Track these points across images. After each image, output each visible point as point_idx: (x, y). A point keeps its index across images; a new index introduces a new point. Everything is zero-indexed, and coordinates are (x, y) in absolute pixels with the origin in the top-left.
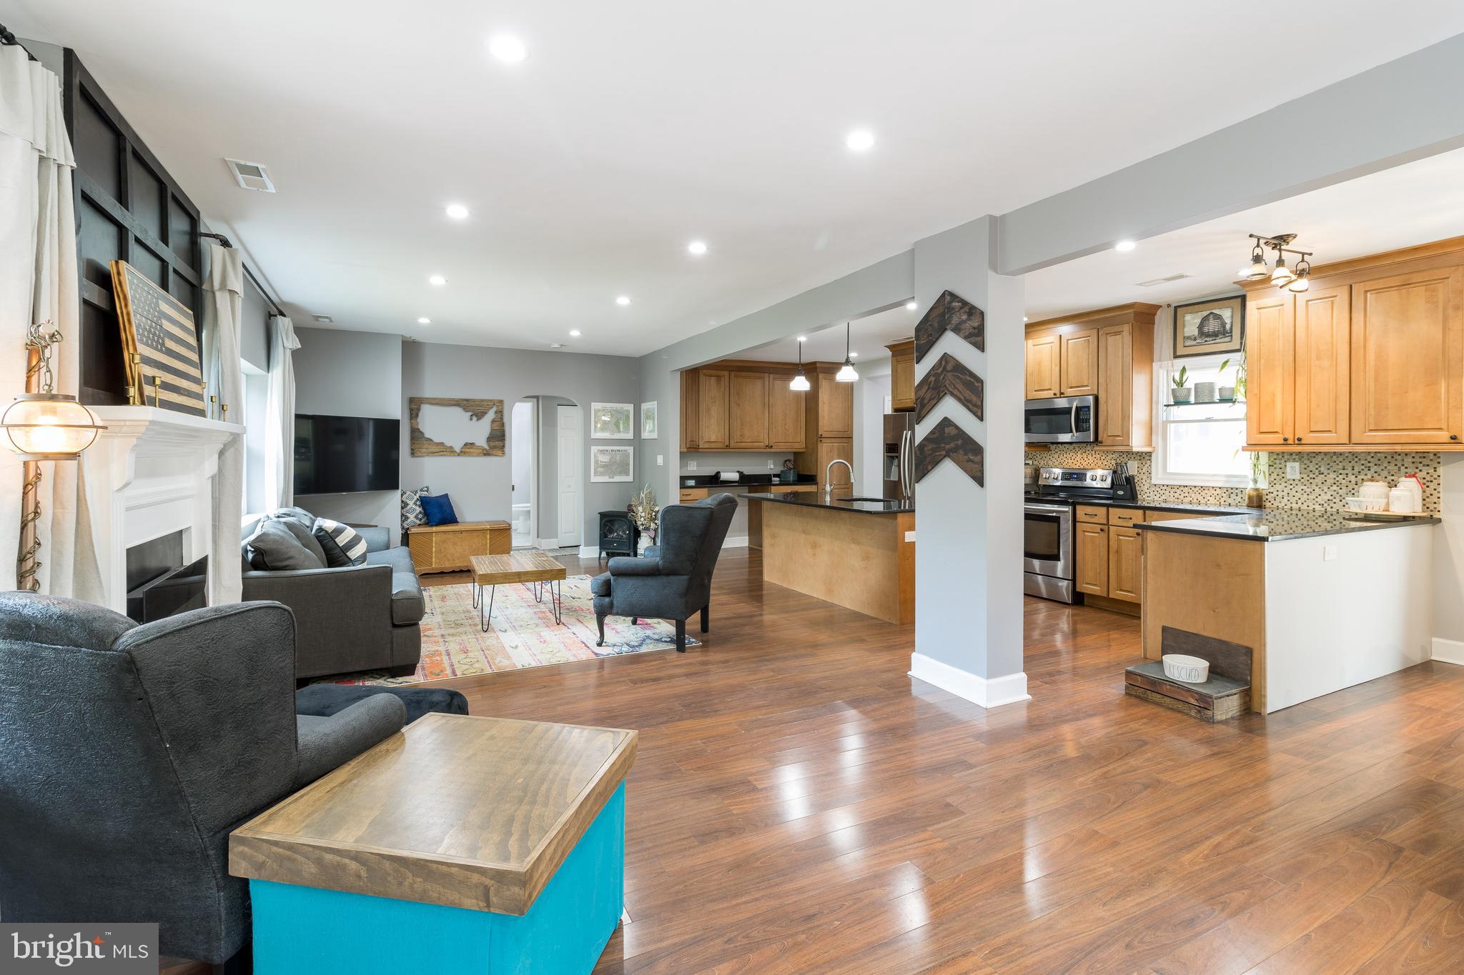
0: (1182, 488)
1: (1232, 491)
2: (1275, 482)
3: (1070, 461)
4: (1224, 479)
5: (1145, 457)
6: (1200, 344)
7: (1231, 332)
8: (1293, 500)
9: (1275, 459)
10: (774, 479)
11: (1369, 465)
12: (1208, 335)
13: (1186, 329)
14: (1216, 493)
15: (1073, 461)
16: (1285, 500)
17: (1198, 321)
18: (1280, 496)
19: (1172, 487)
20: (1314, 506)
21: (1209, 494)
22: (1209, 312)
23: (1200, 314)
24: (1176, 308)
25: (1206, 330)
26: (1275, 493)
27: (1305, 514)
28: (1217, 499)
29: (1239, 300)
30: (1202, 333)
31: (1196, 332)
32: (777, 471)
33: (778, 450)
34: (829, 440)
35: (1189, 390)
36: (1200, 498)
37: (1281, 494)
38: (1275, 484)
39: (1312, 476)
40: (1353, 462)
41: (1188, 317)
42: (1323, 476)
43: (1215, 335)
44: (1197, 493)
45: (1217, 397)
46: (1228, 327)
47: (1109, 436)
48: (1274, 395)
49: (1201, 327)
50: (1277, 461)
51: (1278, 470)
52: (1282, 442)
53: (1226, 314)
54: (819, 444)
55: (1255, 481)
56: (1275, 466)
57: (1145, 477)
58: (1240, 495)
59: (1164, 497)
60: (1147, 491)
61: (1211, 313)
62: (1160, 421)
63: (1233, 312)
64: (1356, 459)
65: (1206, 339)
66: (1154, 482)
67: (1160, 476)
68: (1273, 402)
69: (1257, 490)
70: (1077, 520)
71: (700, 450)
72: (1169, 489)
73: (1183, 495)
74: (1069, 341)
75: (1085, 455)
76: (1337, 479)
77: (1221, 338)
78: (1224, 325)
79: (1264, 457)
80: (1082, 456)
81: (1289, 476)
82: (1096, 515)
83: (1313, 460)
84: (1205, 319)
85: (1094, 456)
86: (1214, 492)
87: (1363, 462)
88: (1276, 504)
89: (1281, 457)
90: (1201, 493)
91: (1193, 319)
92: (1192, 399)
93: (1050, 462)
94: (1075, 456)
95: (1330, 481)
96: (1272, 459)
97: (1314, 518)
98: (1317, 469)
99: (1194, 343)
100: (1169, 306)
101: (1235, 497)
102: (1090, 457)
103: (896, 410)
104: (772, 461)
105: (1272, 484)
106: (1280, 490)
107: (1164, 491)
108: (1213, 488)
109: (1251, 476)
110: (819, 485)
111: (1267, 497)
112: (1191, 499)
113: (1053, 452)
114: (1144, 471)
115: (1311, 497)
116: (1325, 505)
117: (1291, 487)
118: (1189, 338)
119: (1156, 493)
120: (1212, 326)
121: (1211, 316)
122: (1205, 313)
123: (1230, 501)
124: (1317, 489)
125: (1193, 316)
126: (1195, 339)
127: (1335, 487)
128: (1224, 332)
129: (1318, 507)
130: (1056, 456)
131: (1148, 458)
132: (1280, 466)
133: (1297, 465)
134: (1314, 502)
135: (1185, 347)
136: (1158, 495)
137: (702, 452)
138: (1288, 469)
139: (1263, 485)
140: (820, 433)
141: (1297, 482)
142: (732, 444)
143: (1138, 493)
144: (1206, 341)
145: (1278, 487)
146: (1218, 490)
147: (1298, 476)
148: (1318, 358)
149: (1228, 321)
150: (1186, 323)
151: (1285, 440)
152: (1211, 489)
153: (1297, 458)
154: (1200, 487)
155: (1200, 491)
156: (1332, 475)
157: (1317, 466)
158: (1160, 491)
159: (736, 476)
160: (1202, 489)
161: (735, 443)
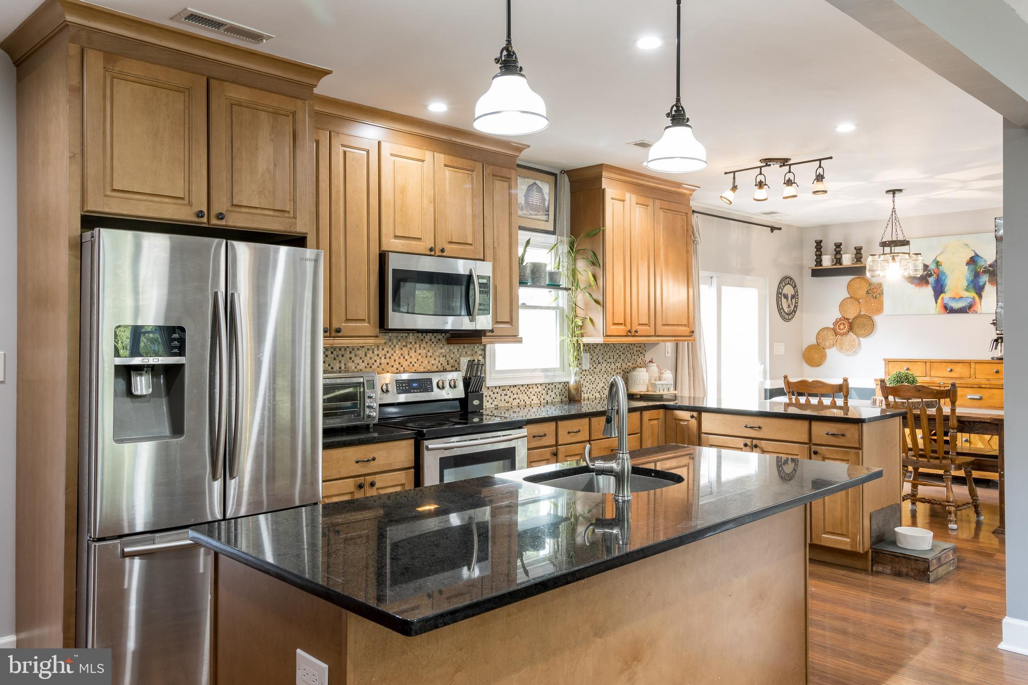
0: (512, 389)
1: (549, 387)
3: (383, 361)
4: (542, 374)
5: (477, 352)
6: (526, 216)
7: (548, 210)
8: (585, 390)
11: (620, 353)
12: (532, 208)
14: (538, 391)
15: (387, 360)
17: (525, 188)
20: (595, 395)
21: (533, 393)
22: (533, 181)
23: (526, 180)
25: (530, 201)
28: (539, 397)
29: (554, 178)
30: (527, 203)
31: (523, 201)
36: (526, 399)
39: (595, 366)
40: (613, 352)
42: (600, 365)
43: (536, 209)
44: (524, 393)
45: (547, 281)
46: (546, 204)
49: (527, 196)
53: (545, 189)
58: (554, 391)
59: (495, 403)
61: (535, 183)
63: (549, 189)
64: (615, 350)
65: (531, 212)
66: (488, 383)
67: (492, 376)
72: (500, 391)
74: (447, 168)
75: (405, 350)
76: (607, 367)
77: (541, 215)
78: (543, 200)
80: (401, 352)
81: (584, 367)
82: (545, 435)
83: (595, 350)
84: (530, 188)
85: (419, 351)
86: (536, 390)
87: (617, 352)
90: (527, 393)
94: (391, 352)
95: (604, 369)
99: (521, 213)
101: (551, 393)
102: (412, 353)
108: (536, 385)
115: (594, 386)
116: (601, 392)
117: (585, 377)
119: (488, 398)
120: (535, 198)
121: (535, 187)
122: (530, 181)
123: (548, 398)
124: (597, 378)
125: (521, 180)
126: (523, 209)
128: (544, 209)
129: (597, 395)
131: (480, 352)
132: (579, 357)
133: (588, 355)
134: (596, 390)
138: (583, 360)
141: (587, 373)
146: (540, 387)
147: (588, 367)
149: (547, 197)
152: (534, 387)
153: (587, 350)
154: (526, 386)
155: (526, 390)
156: (604, 365)
157: (597, 357)
158: (492, 396)
160: (528, 388)
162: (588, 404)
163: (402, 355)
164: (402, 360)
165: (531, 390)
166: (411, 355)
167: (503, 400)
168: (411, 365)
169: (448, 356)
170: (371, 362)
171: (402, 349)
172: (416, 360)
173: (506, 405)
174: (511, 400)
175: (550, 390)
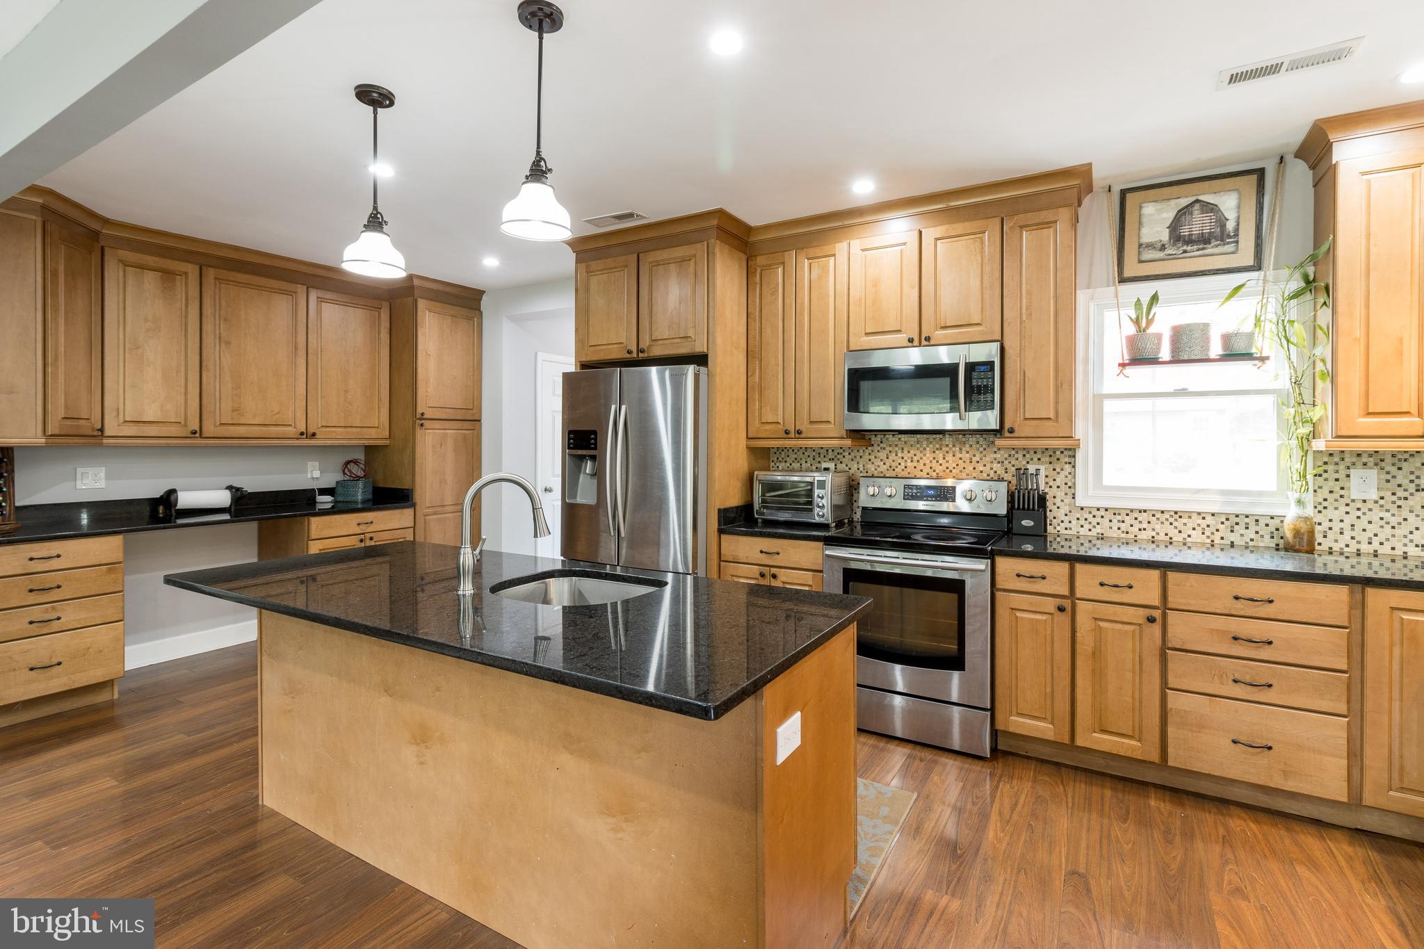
0: (1136, 514)
1: (1237, 520)
2: (1325, 504)
3: (909, 464)
5: (1056, 457)
6: (1172, 257)
7: (1236, 235)
8: (1364, 536)
9: (1326, 463)
10: (320, 498)
12: (1189, 241)
13: (1144, 231)
14: (1204, 523)
15: (915, 464)
16: (1346, 536)
17: (1169, 215)
18: (1336, 529)
19: (1115, 511)
20: (1405, 549)
21: (1190, 525)
22: (1192, 199)
23: (1173, 202)
24: (1124, 193)
25: (1185, 231)
26: (1326, 525)
29: (1254, 177)
30: (1176, 236)
31: (1165, 236)
32: (329, 480)
33: (329, 442)
34: (437, 424)
35: (1159, 337)
36: (1173, 532)
37: (1337, 526)
38: (1325, 508)
39: (1402, 494)
41: (1149, 209)
43: (1204, 240)
45: (1216, 349)
46: (1230, 226)
47: (1026, 419)
48: (1400, 341)
49: (1174, 227)
50: (1331, 467)
51: (1331, 483)
52: (1416, 432)
53: (1228, 203)
54: (419, 432)
55: (1301, 504)
56: (1325, 475)
57: (1060, 494)
58: (1253, 528)
59: (1098, 529)
60: (1063, 518)
61: (1198, 201)
63: (1240, 199)
65: (1185, 248)
66: (1080, 502)
67: (1091, 492)
69: (1307, 520)
70: (997, 586)
71: (105, 441)
72: (1109, 515)
73: (1137, 526)
74: (939, 241)
75: (939, 455)
77: (1217, 246)
78: (1222, 222)
80: (934, 455)
81: (1354, 494)
82: (1044, 578)
83: (1404, 465)
84: (1183, 212)
85: (959, 455)
86: (1200, 521)
88: (1327, 543)
89: (1336, 459)
90: (1175, 524)
91: (1159, 211)
92: (1165, 354)
93: (869, 466)
94: (919, 455)
96: (1321, 463)
98: (1412, 481)
99: (1161, 255)
100: (1111, 184)
101: (1243, 531)
102: (949, 457)
103: (584, 366)
104: (317, 464)
105: (1320, 509)
106: (1336, 520)
107: (1099, 520)
108: (1199, 514)
110: (418, 507)
112: (1154, 534)
113: (876, 448)
114: (1058, 482)
115: (1399, 532)
117: (1359, 513)
118: (1150, 246)
119: (1082, 522)
120: (1198, 224)
121: (1197, 206)
122: (1184, 202)
123: (1233, 537)
124: (1411, 518)
125: (1159, 206)
126: (1163, 248)
128: (1221, 235)
130: (882, 455)
131: (1067, 460)
132: (1337, 476)
133: (1371, 473)
134: (1406, 541)
135: (1140, 262)
136: (1087, 526)
137: (109, 446)
138: (1353, 482)
139: (1309, 511)
140: (420, 410)
141: (1370, 505)
142: (209, 429)
143: (1051, 526)
144: (1185, 252)
145: (1330, 513)
146: (1209, 518)
147: (1371, 495)
149: (1231, 215)
150: (1144, 220)
152: (1194, 516)
153: (1371, 464)
154: (1173, 513)
155: (1171, 520)
157: (1412, 477)
158: (1091, 519)
159: (222, 498)
160: (1176, 517)
161: (215, 426)
163: (934, 458)
164: (934, 464)
165: (1184, 520)
166: (947, 459)
167: (1115, 528)
168: (948, 471)
169: (1006, 462)
170: (894, 465)
171: (934, 452)
172: (954, 465)
173: (1124, 535)
174: (1135, 530)
175: (1242, 525)
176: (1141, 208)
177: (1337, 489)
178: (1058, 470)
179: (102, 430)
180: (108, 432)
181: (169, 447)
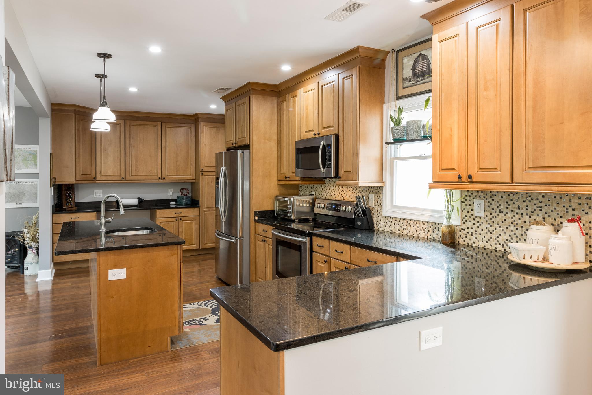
0: (402, 221)
1: (435, 226)
2: (466, 218)
4: (429, 213)
5: (378, 190)
6: (413, 85)
8: (480, 238)
9: (466, 196)
10: (172, 203)
11: (540, 205)
12: (418, 76)
13: (404, 72)
16: (474, 237)
17: (412, 63)
18: (470, 233)
19: (395, 219)
20: (496, 246)
21: (420, 228)
22: (419, 53)
23: (413, 55)
24: (398, 52)
25: (417, 71)
26: (466, 230)
27: (489, 253)
28: (426, 233)
30: (414, 74)
31: (410, 74)
33: (170, 181)
35: (404, 129)
37: (470, 231)
38: (466, 221)
39: (494, 214)
40: (527, 201)
41: (405, 60)
42: (502, 214)
43: (423, 75)
44: (412, 226)
45: (421, 135)
47: (344, 172)
48: (451, 130)
49: (413, 69)
50: (468, 198)
51: (468, 207)
52: (457, 180)
53: (430, 54)
55: (449, 218)
56: (466, 202)
57: (379, 210)
59: (390, 229)
60: (380, 222)
61: (421, 54)
62: (388, 159)
64: (530, 199)
65: (417, 80)
66: (384, 214)
67: (388, 208)
68: (451, 136)
69: (450, 226)
70: (313, 250)
71: (97, 182)
72: (393, 220)
73: (403, 227)
74: (323, 87)
76: (514, 218)
77: (427, 78)
78: (429, 64)
79: (457, 194)
81: (476, 214)
82: (323, 247)
83: (495, 197)
84: (416, 61)
85: (349, 189)
86: (423, 226)
87: (535, 202)
88: (467, 241)
89: (470, 194)
90: (415, 227)
91: (408, 61)
92: (406, 137)
93: (325, 193)
95: (509, 221)
96: (464, 196)
97: (496, 258)
98: (498, 207)
99: (409, 84)
100: (393, 50)
101: (437, 232)
104: (172, 189)
105: (464, 220)
106: (470, 228)
107: (390, 223)
108: (422, 222)
109: (445, 213)
111: (460, 233)
113: (327, 185)
114: (378, 204)
115: (494, 236)
116: (505, 245)
117: (478, 224)
118: (406, 80)
119: (386, 224)
120: (421, 66)
121: (420, 57)
122: (416, 55)
124: (498, 228)
125: (409, 58)
126: (410, 81)
127: (512, 228)
128: (428, 72)
129: (499, 248)
130: (328, 188)
131: (380, 192)
132: (470, 203)
133: (482, 202)
134: (496, 241)
135: (403, 88)
136: (387, 226)
137: (98, 184)
138: (476, 207)
139: (456, 221)
140: (201, 168)
141: (482, 220)
142: (128, 177)
143: (375, 223)
144: (417, 82)
145: (470, 225)
146: (426, 224)
147: (482, 214)
148: (486, 89)
150: (404, 66)
151: (460, 177)
153: (482, 197)
154: (414, 221)
155: (414, 225)
156: (510, 215)
157: (498, 205)
158: (388, 223)
159: (134, 201)
160: (415, 223)
161: (130, 176)
162: (485, 254)
163: (342, 190)
164: (342, 193)
165: (418, 225)
166: (346, 191)
167: (396, 228)
168: (346, 196)
170: (331, 193)
171: (342, 187)
172: (348, 194)
173: (399, 232)
174: (402, 229)
175: (437, 229)
176: (403, 60)
177: (470, 210)
178: (378, 197)
179: (95, 178)
180: (97, 179)
181: (115, 183)
